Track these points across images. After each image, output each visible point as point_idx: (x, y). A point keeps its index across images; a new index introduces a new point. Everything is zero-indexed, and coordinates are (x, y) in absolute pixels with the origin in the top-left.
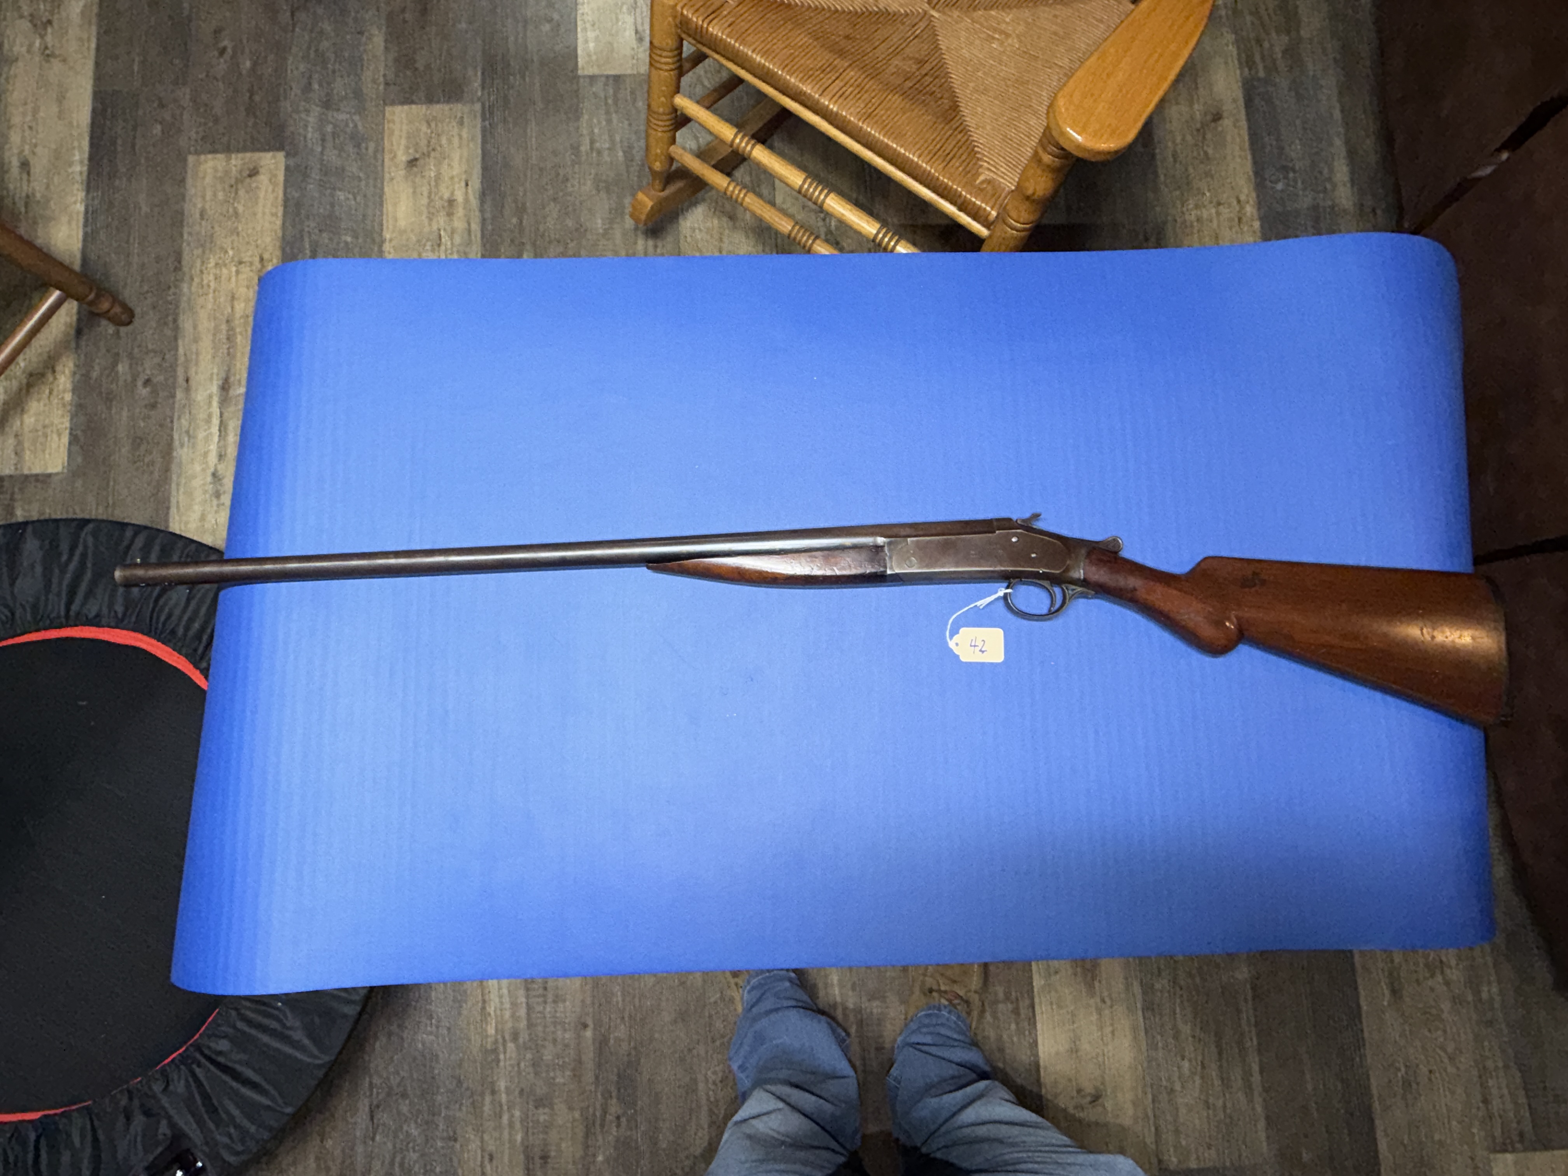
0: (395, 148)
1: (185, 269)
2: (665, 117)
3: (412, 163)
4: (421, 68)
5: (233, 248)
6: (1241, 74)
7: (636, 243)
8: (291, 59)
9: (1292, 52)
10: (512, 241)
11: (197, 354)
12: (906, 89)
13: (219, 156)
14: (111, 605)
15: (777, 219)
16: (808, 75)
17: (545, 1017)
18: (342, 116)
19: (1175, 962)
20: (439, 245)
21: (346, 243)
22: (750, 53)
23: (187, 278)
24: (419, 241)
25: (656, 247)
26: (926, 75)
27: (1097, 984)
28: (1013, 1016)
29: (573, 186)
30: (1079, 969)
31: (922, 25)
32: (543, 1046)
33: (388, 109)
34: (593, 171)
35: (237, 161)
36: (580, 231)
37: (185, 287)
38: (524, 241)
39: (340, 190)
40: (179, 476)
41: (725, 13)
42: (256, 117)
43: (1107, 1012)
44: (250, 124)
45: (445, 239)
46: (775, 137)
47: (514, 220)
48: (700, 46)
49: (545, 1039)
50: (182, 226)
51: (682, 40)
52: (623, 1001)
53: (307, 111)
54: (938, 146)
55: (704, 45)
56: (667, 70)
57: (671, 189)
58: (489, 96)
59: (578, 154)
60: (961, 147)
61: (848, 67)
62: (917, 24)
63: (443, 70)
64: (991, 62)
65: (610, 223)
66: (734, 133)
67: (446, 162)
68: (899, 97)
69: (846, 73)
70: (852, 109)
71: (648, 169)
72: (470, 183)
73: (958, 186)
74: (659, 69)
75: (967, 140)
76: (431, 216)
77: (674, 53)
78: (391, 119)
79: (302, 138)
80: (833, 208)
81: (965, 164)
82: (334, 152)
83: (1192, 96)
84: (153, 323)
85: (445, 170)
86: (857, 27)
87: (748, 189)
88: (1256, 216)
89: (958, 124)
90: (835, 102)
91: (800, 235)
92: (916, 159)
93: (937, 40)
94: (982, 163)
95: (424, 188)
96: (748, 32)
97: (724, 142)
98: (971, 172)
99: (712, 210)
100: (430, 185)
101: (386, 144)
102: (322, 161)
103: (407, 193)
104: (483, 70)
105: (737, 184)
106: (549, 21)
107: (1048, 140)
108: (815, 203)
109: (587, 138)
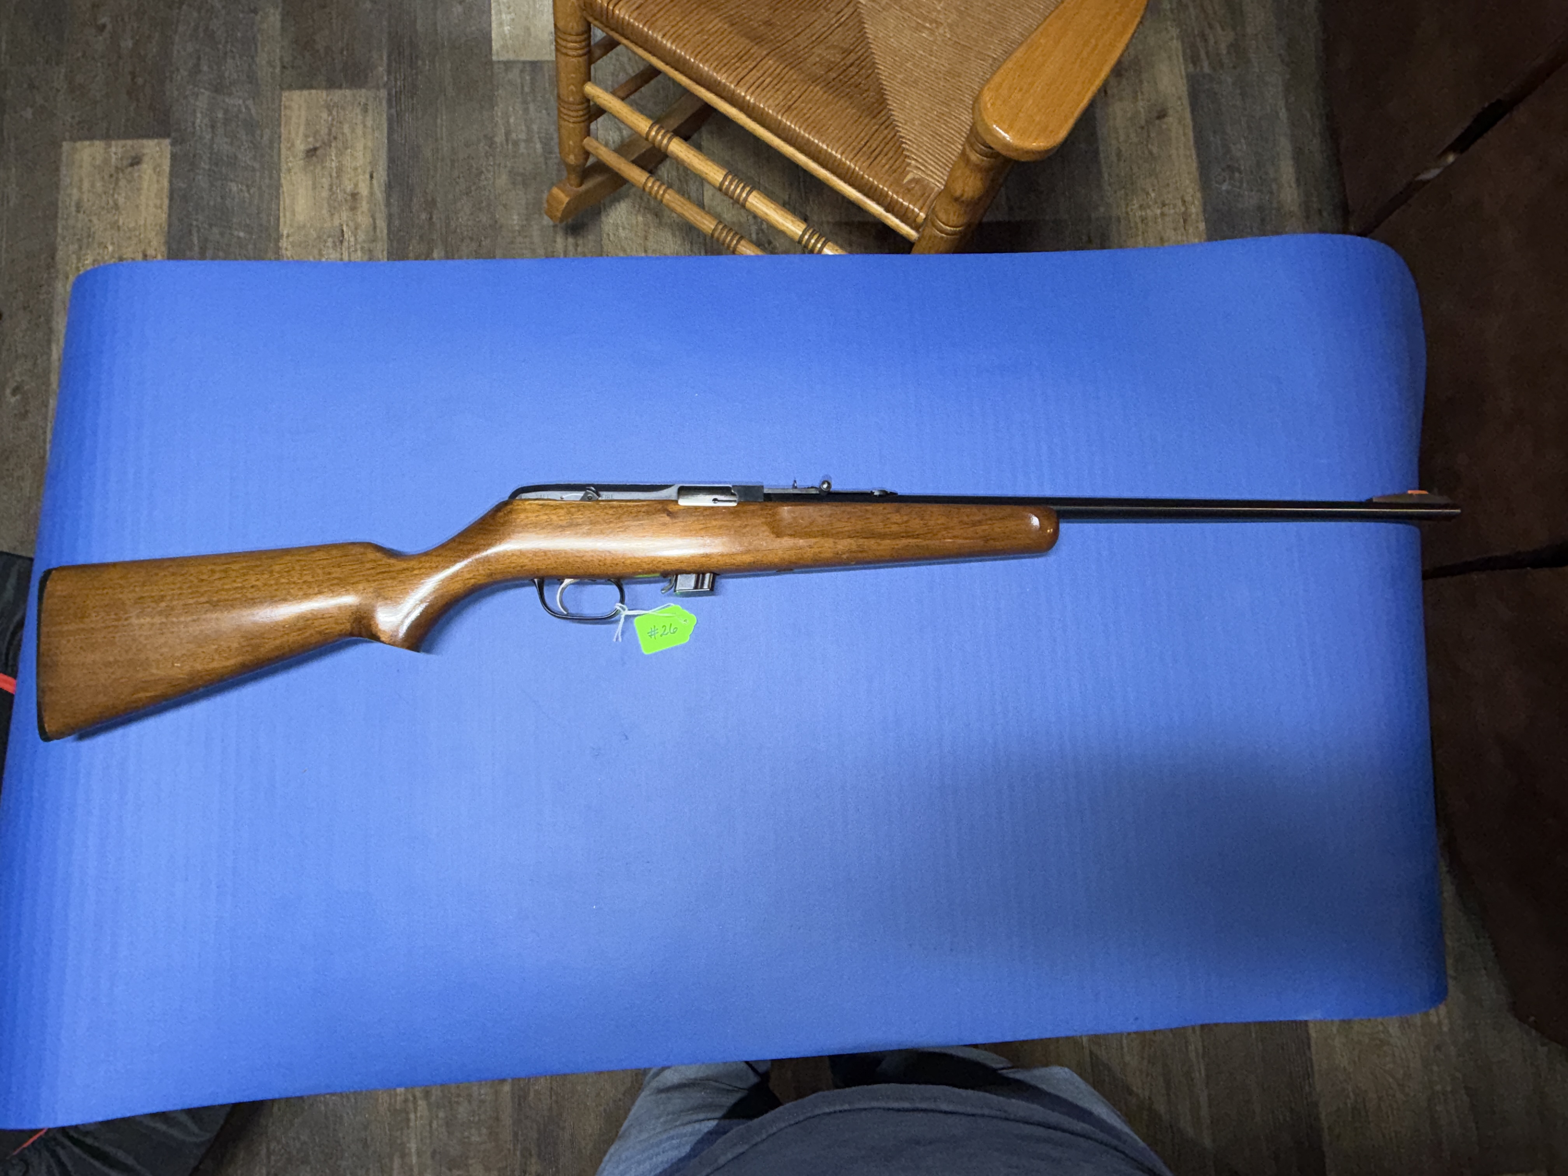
0: (293, 135)
1: (60, 267)
2: (577, 107)
3: (311, 153)
4: (322, 51)
5: (113, 244)
6: (1186, 69)
7: (555, 242)
8: (177, 38)
9: (1236, 48)
10: (421, 237)
12: (831, 78)
13: (97, 143)
15: (699, 218)
16: (722, 64)
18: (233, 101)
20: (341, 242)
21: (239, 238)
22: (659, 38)
23: (61, 276)
24: (319, 237)
25: (577, 245)
26: (851, 65)
29: (486, 179)
31: (848, 11)
32: (458, 1103)
33: (286, 94)
34: (509, 164)
35: (118, 149)
36: (495, 227)
37: (58, 286)
38: (435, 237)
39: (235, 181)
42: (138, 100)
44: (132, 108)
45: (348, 235)
46: (703, 129)
47: (424, 216)
48: (606, 29)
49: (459, 1096)
50: (56, 219)
51: (589, 24)
53: (197, 95)
54: (863, 143)
55: (613, 30)
56: (573, 56)
57: (589, 184)
58: (396, 82)
59: (492, 144)
60: (887, 143)
61: (767, 54)
62: (842, 10)
63: (345, 53)
64: (921, 52)
65: (527, 220)
66: (649, 125)
67: (349, 150)
68: (821, 88)
69: (764, 62)
70: (771, 101)
71: (563, 162)
72: (375, 175)
73: (884, 185)
74: (567, 55)
75: (895, 135)
76: (333, 210)
77: (582, 37)
78: (287, 103)
79: (190, 124)
80: (756, 207)
81: (891, 162)
82: (226, 140)
83: (1136, 92)
84: (24, 325)
85: (347, 161)
86: (777, 12)
87: (670, 186)
88: (1201, 217)
89: (884, 118)
90: (752, 93)
91: (724, 234)
92: (839, 156)
93: (864, 28)
94: (909, 161)
95: (324, 180)
96: (658, 15)
97: (640, 135)
98: (897, 171)
99: (637, 206)
100: (331, 176)
101: (282, 132)
102: (212, 149)
103: (306, 185)
104: (390, 53)
105: (657, 180)
106: (461, 3)
107: (975, 137)
108: (737, 201)
109: (503, 130)
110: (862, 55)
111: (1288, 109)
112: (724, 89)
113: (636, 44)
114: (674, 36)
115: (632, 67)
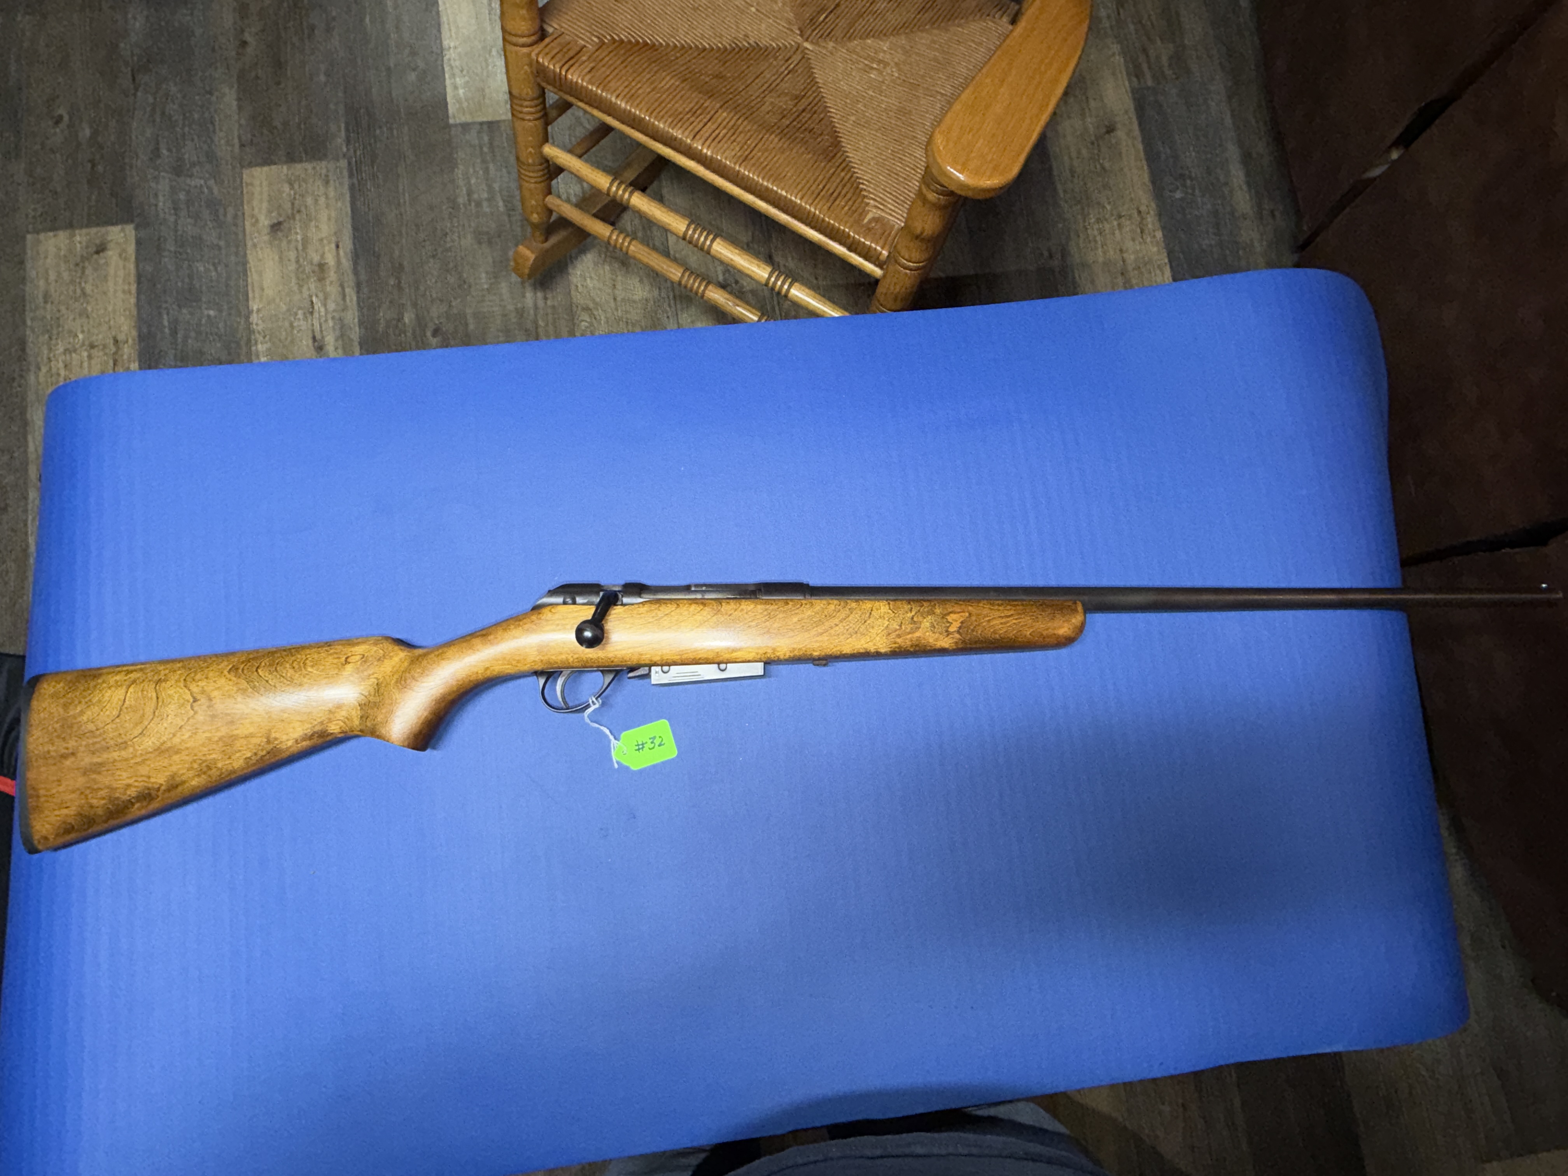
0: (256, 212)
1: (31, 359)
2: (536, 168)
3: (276, 227)
4: (280, 126)
5: (83, 332)
6: (1130, 84)
7: (524, 297)
8: (134, 125)
9: (1178, 59)
10: (391, 302)
12: (785, 125)
13: (61, 233)
15: (665, 267)
16: (678, 119)
18: (196, 182)
20: (312, 313)
21: (209, 316)
22: (613, 99)
23: (33, 368)
24: (288, 310)
26: (804, 110)
29: (453, 241)
31: (797, 58)
33: (246, 173)
34: (473, 224)
35: (81, 237)
36: (464, 287)
37: (32, 378)
38: (404, 301)
39: (201, 260)
41: (584, 58)
42: (99, 188)
44: (94, 197)
45: (318, 305)
46: (662, 176)
47: (392, 281)
48: (561, 94)
50: (24, 311)
51: (543, 89)
53: (156, 178)
54: (821, 187)
55: (566, 93)
56: (529, 120)
57: (553, 240)
58: (355, 152)
59: (455, 206)
60: (845, 185)
61: (721, 107)
62: (790, 58)
63: (302, 126)
64: (871, 93)
65: (495, 277)
66: (609, 181)
67: (313, 223)
68: (776, 136)
69: (718, 114)
70: (727, 152)
71: (526, 220)
72: (341, 246)
73: (845, 226)
74: (523, 119)
75: (852, 176)
76: (301, 282)
77: (536, 102)
78: (249, 181)
79: (153, 208)
80: (721, 253)
81: (850, 203)
82: (189, 220)
83: (1083, 109)
85: (312, 233)
86: (727, 64)
87: (634, 237)
88: (1157, 225)
89: (840, 161)
90: (709, 147)
91: (691, 281)
92: (799, 202)
93: (813, 73)
94: (867, 201)
95: (291, 253)
96: (611, 77)
97: (601, 190)
98: (857, 213)
99: (603, 256)
100: (297, 249)
101: (246, 207)
102: (176, 231)
103: (273, 259)
104: (347, 124)
105: (621, 232)
106: (414, 70)
107: (930, 177)
108: (702, 249)
109: (464, 189)
110: (814, 98)
111: (1232, 114)
112: (681, 144)
113: (591, 105)
114: (628, 96)
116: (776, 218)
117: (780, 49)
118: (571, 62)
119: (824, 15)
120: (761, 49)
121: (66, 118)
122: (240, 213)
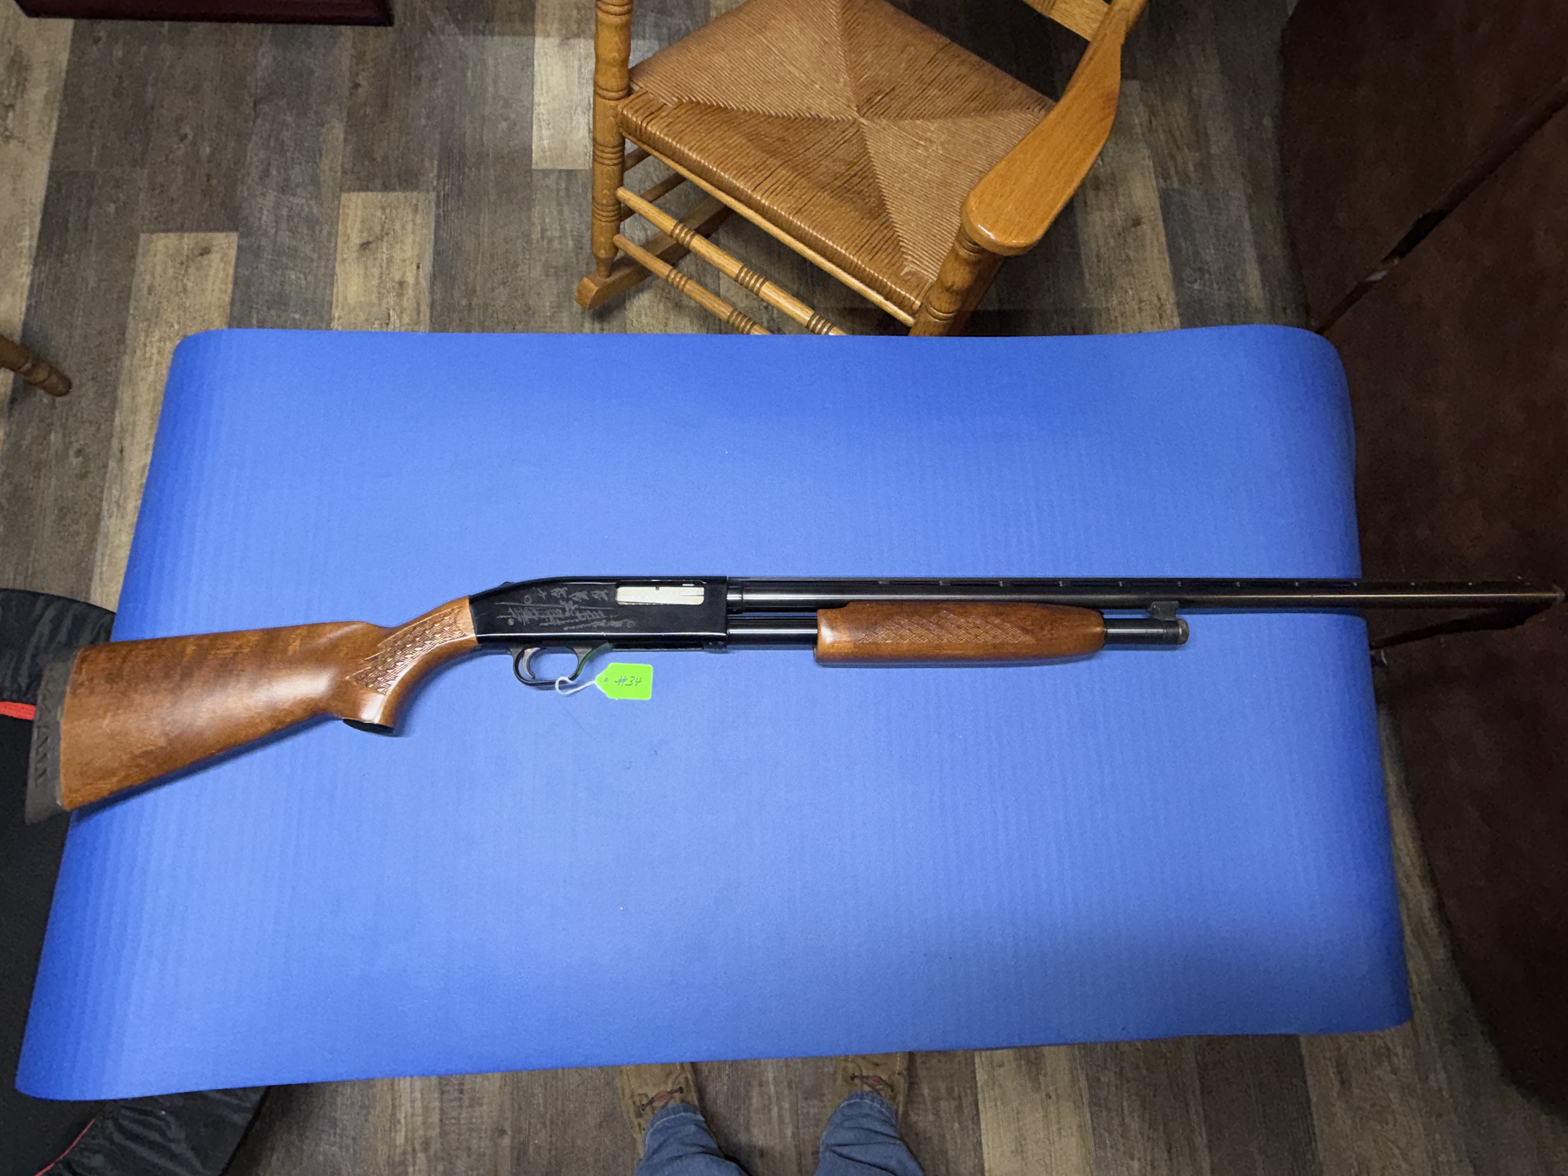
0: (349, 231)
1: (128, 342)
2: (610, 208)
3: (365, 246)
4: (379, 159)
5: (179, 323)
6: (1158, 183)
7: (582, 326)
8: (250, 147)
9: (1203, 167)
10: (460, 320)
11: (134, 424)
12: (837, 186)
13: (172, 235)
14: (14, 679)
15: (716, 305)
16: (742, 172)
17: (459, 1123)
18: (296, 201)
19: (1122, 1053)
20: (388, 324)
21: (294, 319)
22: (686, 151)
23: (128, 351)
24: (367, 320)
26: (855, 175)
27: (1042, 1078)
28: (956, 1115)
29: (523, 271)
30: (1023, 1062)
31: (853, 130)
33: (344, 196)
34: (543, 258)
35: (189, 241)
36: (529, 312)
37: (127, 360)
38: (472, 321)
39: (293, 269)
40: (105, 546)
41: (664, 114)
42: (211, 199)
43: (1052, 1108)
44: (206, 206)
45: (394, 317)
46: (720, 230)
47: (464, 302)
48: (639, 143)
49: (458, 1148)
50: (129, 299)
51: (623, 138)
52: (545, 1101)
53: (264, 194)
54: (865, 240)
55: (645, 143)
56: (609, 165)
57: (616, 276)
58: (444, 186)
59: (529, 241)
60: (887, 241)
61: (780, 166)
62: (847, 129)
63: (400, 161)
64: (917, 165)
65: (558, 307)
66: (674, 224)
67: (398, 246)
68: (828, 194)
69: (778, 170)
70: (783, 204)
71: (594, 257)
72: (421, 266)
73: (883, 277)
74: (603, 164)
75: (892, 235)
76: (381, 296)
77: (618, 149)
78: (346, 204)
79: (257, 220)
80: (769, 296)
81: (890, 257)
83: (1113, 203)
84: (91, 394)
85: (397, 256)
86: (790, 130)
87: (691, 277)
88: (1176, 312)
89: (884, 220)
90: (767, 197)
91: (739, 320)
93: (866, 144)
94: (905, 256)
95: (375, 270)
96: (685, 132)
97: (665, 233)
98: (895, 266)
99: (659, 296)
100: (381, 267)
101: (340, 227)
102: (275, 242)
103: (358, 275)
104: (440, 162)
105: (679, 272)
106: (506, 120)
107: (963, 235)
108: (752, 291)
109: (539, 229)
110: (865, 166)
111: (1251, 219)
112: (742, 195)
113: (665, 155)
114: (699, 149)
115: (658, 176)
116: (822, 266)
117: (838, 121)
118: (652, 116)
119: (880, 97)
120: (821, 120)
121: (190, 137)
122: (334, 231)
